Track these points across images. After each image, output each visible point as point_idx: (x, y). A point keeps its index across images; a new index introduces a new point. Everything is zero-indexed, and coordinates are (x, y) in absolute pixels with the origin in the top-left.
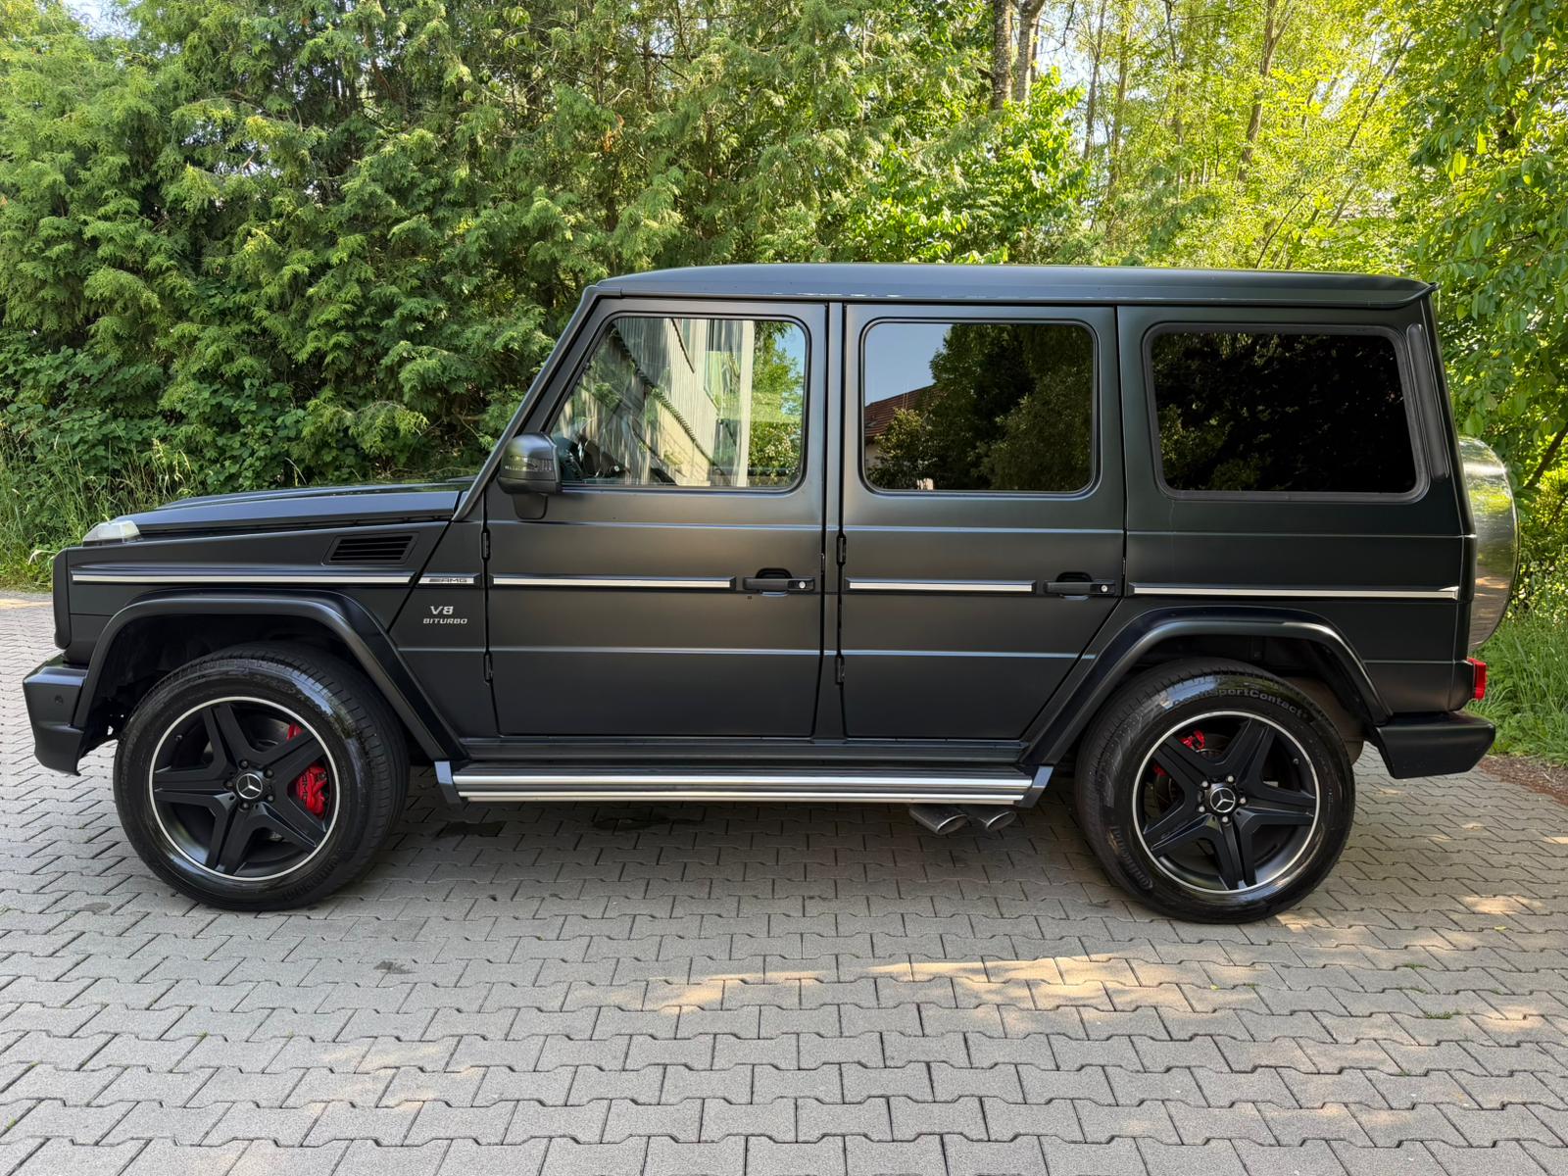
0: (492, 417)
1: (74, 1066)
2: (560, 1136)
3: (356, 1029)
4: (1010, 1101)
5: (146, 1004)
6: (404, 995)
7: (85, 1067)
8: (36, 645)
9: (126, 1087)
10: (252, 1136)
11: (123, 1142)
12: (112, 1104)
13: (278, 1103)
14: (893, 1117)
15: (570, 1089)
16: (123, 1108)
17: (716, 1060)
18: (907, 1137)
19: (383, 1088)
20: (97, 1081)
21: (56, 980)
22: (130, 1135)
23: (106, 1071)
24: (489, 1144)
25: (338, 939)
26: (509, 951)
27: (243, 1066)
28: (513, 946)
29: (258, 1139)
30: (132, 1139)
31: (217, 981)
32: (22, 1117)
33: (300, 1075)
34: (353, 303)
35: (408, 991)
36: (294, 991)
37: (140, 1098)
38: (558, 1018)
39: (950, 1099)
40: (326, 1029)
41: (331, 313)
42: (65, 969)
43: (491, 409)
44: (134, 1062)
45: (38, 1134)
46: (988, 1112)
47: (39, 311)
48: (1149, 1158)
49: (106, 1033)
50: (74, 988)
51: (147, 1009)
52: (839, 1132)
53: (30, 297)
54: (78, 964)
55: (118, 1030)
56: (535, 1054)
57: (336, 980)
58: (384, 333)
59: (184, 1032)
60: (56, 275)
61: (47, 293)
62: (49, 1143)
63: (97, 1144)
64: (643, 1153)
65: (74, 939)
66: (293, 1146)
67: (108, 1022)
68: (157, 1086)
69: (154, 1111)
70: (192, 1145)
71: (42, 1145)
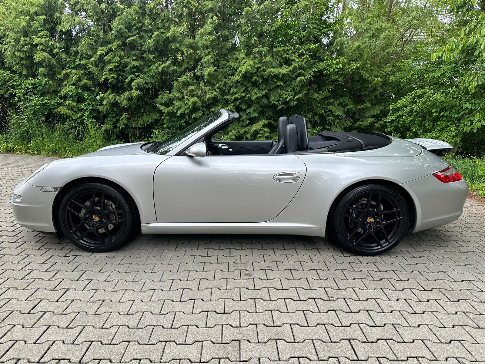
0: (160, 99)
1: (55, 300)
2: (226, 325)
3: (147, 287)
4: (378, 312)
5: (77, 279)
6: (161, 275)
7: (59, 301)
8: (28, 170)
9: (74, 307)
10: (119, 325)
11: (76, 327)
12: (70, 313)
13: (126, 313)
14: (340, 318)
15: (224, 307)
16: (74, 315)
17: (271, 297)
18: (347, 325)
19: (161, 307)
20: (64, 305)
21: (46, 271)
22: (78, 324)
23: (66, 302)
24: (202, 328)
25: (136, 257)
26: (193, 260)
27: (112, 299)
28: (193, 259)
29: (122, 325)
30: (79, 326)
31: (99, 271)
32: (40, 318)
33: (132, 303)
34: (118, 63)
35: (162, 274)
36: (124, 274)
37: (79, 311)
38: (214, 282)
39: (357, 311)
40: (137, 287)
41: (111, 66)
42: (49, 267)
43: (159, 96)
44: (75, 299)
45: (46, 324)
46: (372, 316)
47: (21, 68)
48: (436, 333)
49: (65, 288)
50: (52, 274)
51: (77, 280)
52: (322, 323)
53: (19, 63)
54: (52, 266)
55: (69, 288)
56: (209, 294)
57: (138, 270)
58: (126, 72)
59: (91, 288)
60: (26, 56)
61: (23, 62)
62: (50, 327)
63: (67, 328)
64: (256, 331)
65: (50, 258)
66: (134, 328)
67: (64, 285)
68: (84, 307)
69: (85, 316)
70: (99, 328)
71: (48, 328)
